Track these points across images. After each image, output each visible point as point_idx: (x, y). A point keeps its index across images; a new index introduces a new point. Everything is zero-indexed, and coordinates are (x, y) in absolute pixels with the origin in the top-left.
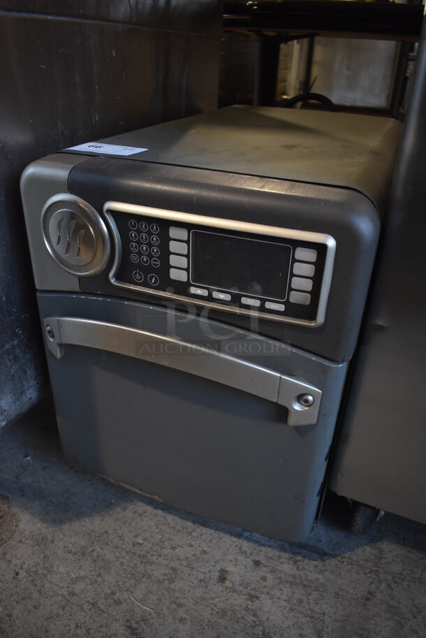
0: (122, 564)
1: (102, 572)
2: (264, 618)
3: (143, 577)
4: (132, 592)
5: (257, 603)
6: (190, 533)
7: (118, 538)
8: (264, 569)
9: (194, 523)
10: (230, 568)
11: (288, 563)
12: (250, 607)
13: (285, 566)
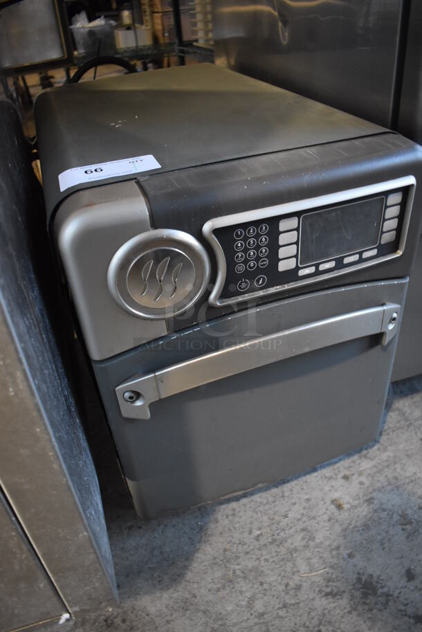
0: (266, 560)
1: (260, 579)
2: (390, 507)
3: (292, 554)
4: (298, 572)
5: (376, 502)
6: (283, 496)
7: (240, 546)
8: (354, 477)
9: (277, 487)
10: (336, 495)
11: (362, 461)
12: (375, 508)
13: (363, 464)
